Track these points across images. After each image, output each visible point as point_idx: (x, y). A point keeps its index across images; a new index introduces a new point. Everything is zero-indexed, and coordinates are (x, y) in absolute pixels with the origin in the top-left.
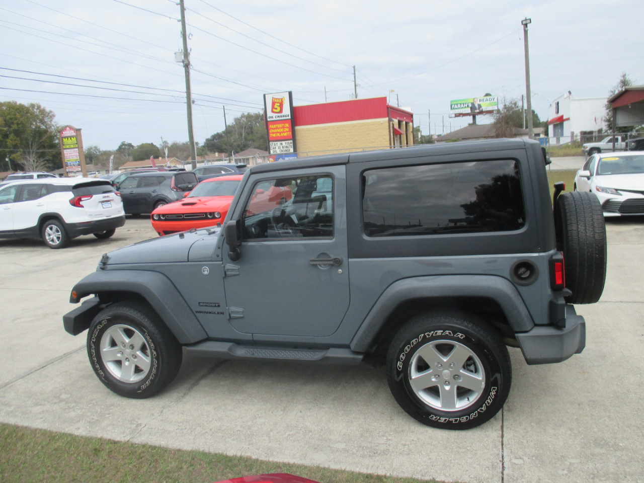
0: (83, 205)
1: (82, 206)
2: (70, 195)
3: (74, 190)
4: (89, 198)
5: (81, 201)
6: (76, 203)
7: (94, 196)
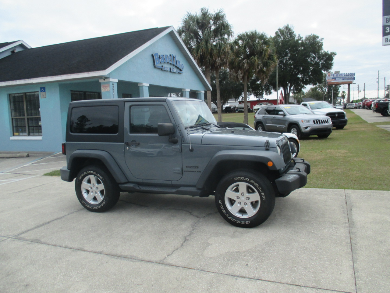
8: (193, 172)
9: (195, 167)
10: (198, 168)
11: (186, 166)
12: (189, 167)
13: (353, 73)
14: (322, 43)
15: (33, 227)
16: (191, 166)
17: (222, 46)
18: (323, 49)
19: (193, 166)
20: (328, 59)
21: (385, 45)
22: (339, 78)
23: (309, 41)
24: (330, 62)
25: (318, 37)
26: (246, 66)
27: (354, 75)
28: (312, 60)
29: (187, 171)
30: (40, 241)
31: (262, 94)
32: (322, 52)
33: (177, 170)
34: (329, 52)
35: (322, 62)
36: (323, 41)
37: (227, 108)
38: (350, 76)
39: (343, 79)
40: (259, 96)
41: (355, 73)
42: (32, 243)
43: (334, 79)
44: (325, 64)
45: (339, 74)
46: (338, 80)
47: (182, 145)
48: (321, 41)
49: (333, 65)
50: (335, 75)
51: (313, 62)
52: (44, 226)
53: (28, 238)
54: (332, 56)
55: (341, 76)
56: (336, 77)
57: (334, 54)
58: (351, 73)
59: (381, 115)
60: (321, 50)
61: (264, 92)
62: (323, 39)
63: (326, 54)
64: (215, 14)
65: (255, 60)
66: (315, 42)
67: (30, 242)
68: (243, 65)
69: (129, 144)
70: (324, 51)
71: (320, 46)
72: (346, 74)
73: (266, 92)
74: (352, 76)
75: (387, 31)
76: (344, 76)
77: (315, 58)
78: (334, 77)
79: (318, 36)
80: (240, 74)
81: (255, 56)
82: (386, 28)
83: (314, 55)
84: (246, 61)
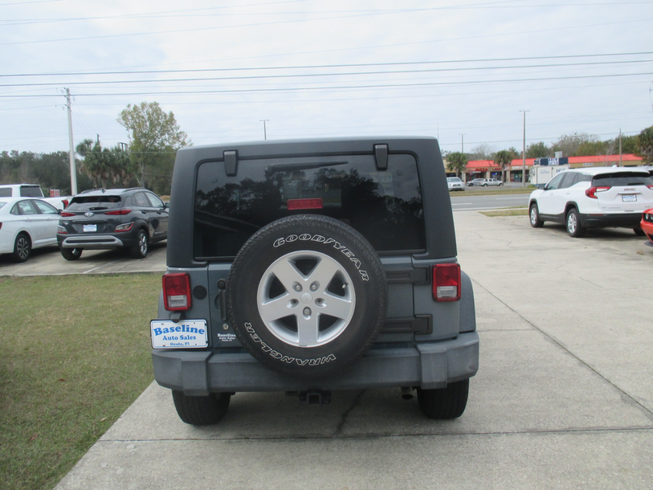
0: (597, 196)
1: (596, 198)
2: (588, 185)
3: (594, 180)
4: (606, 189)
5: (596, 191)
6: (590, 194)
7: (613, 188)
15: (610, 435)
30: (622, 397)
42: (637, 399)
52: (587, 426)
53: (638, 412)
67: (641, 402)
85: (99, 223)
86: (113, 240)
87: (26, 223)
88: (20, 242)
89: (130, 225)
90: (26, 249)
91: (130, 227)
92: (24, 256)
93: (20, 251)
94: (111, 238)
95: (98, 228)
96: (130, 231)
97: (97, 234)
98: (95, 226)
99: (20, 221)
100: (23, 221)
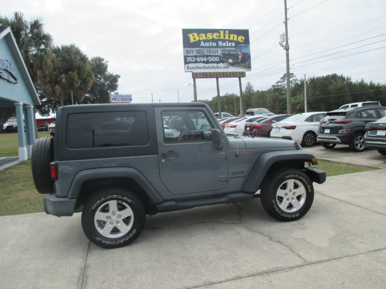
8: (239, 177)
9: (241, 172)
10: (243, 173)
11: (232, 173)
12: (235, 173)
13: (130, 95)
14: (107, 65)
16: (237, 172)
17: (45, 58)
18: (107, 71)
19: (239, 172)
20: (113, 81)
21: (187, 72)
22: (119, 98)
23: (96, 63)
24: (115, 83)
25: (103, 60)
26: (65, 81)
27: (131, 96)
28: (98, 81)
29: (232, 178)
31: (49, 112)
32: (107, 74)
33: (222, 178)
34: (114, 75)
35: (108, 82)
36: (108, 64)
37: (8, 127)
38: (128, 98)
39: (122, 100)
40: (46, 114)
41: (131, 95)
43: (114, 100)
44: (110, 85)
45: (118, 95)
46: (118, 100)
47: (228, 151)
48: (106, 63)
49: (118, 87)
50: (115, 96)
51: (99, 82)
54: (117, 78)
55: (120, 97)
56: (116, 98)
57: (119, 77)
58: (128, 95)
59: (176, 131)
60: (106, 71)
61: (51, 110)
62: (108, 61)
63: (111, 76)
64: (32, 21)
65: (75, 76)
66: (101, 64)
68: (61, 80)
69: (167, 155)
70: (109, 73)
71: (105, 68)
72: (125, 95)
73: (52, 110)
74: (129, 97)
75: (188, 60)
76: (123, 97)
77: (100, 79)
78: (114, 98)
79: (104, 58)
80: (58, 89)
81: (73, 72)
82: (187, 58)
83: (100, 76)
84: (65, 76)
85: (331, 129)
86: (336, 139)
87: (314, 126)
88: (307, 137)
89: (347, 130)
90: (312, 140)
91: (346, 132)
92: (310, 143)
93: (307, 141)
94: (335, 138)
95: (330, 131)
96: (347, 134)
97: (330, 135)
98: (329, 130)
99: (309, 125)
100: (312, 125)
